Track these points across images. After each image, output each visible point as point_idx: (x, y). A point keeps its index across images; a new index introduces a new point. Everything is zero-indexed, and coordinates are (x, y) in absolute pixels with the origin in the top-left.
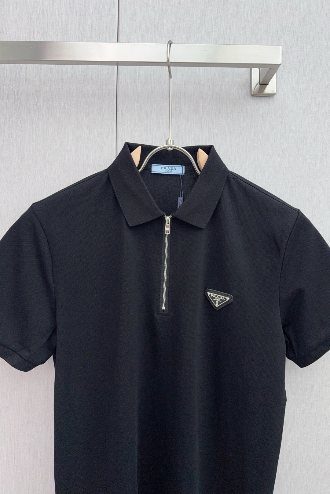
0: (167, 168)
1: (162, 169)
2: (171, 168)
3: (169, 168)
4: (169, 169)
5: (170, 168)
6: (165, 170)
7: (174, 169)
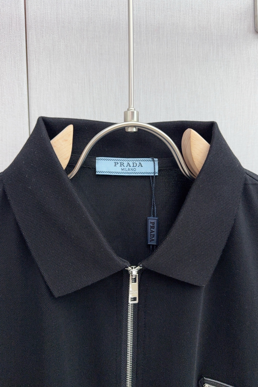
0: (126, 163)
1: (115, 166)
2: (133, 163)
3: (128, 163)
4: (130, 166)
5: (132, 165)
6: (123, 167)
7: (138, 165)
